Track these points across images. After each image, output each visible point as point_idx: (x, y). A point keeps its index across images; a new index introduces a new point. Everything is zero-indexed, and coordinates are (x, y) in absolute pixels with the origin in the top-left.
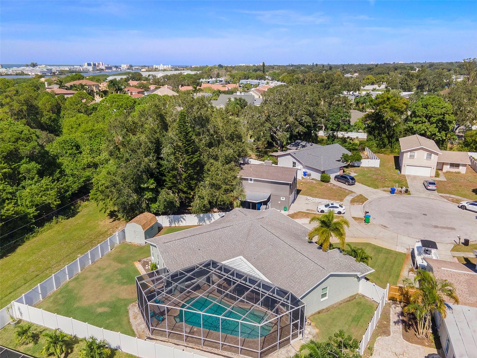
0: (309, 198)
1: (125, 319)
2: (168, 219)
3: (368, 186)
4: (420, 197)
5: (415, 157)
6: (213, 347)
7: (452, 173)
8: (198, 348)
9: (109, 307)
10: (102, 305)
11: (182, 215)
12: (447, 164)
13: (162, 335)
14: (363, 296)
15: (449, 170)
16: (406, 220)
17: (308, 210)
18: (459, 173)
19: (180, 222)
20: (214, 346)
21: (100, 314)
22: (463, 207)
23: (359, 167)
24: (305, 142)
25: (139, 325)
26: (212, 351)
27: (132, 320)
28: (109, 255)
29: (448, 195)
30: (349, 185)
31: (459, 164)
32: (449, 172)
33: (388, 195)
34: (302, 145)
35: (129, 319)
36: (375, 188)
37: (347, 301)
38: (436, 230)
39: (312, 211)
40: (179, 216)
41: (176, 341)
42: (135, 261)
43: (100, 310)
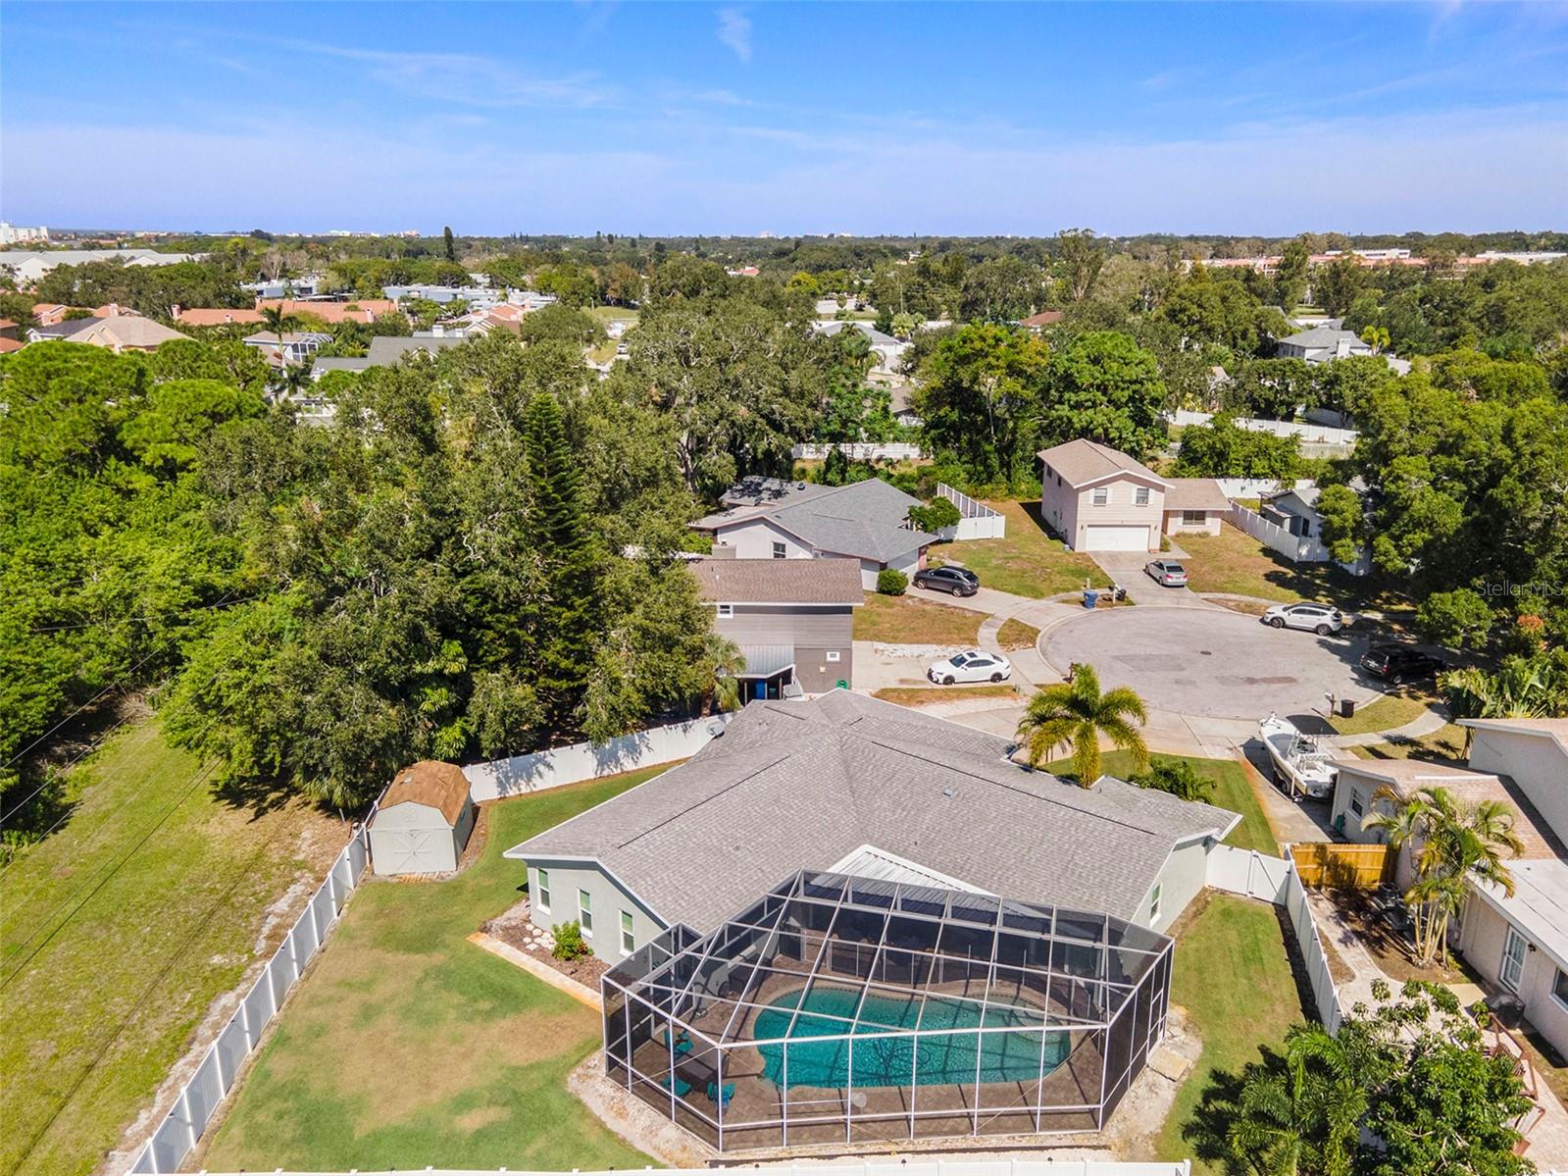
0: (880, 646)
1: (584, 1127)
2: (494, 774)
3: (1016, 593)
4: (1159, 609)
5: (1109, 501)
6: (946, 1134)
7: (1191, 536)
8: (900, 1149)
9: (496, 1103)
10: (465, 1102)
11: (542, 753)
12: (1175, 514)
13: (759, 1143)
14: (1223, 892)
15: (1181, 530)
16: (1173, 675)
17: (902, 681)
18: (1205, 535)
19: (536, 780)
20: (946, 1129)
21: (481, 1135)
22: (1278, 623)
23: (951, 541)
24: (778, 481)
25: (651, 1131)
26: (948, 1146)
27: (613, 1124)
28: (344, 933)
29: (1221, 595)
30: (964, 595)
31: (1204, 512)
32: (1184, 535)
33: (1078, 612)
34: (769, 489)
35: (601, 1125)
36: (1036, 597)
37: (1196, 914)
38: (1256, 689)
39: (915, 682)
40: (531, 758)
41: (816, 1148)
42: (468, 933)
43: (470, 1122)
